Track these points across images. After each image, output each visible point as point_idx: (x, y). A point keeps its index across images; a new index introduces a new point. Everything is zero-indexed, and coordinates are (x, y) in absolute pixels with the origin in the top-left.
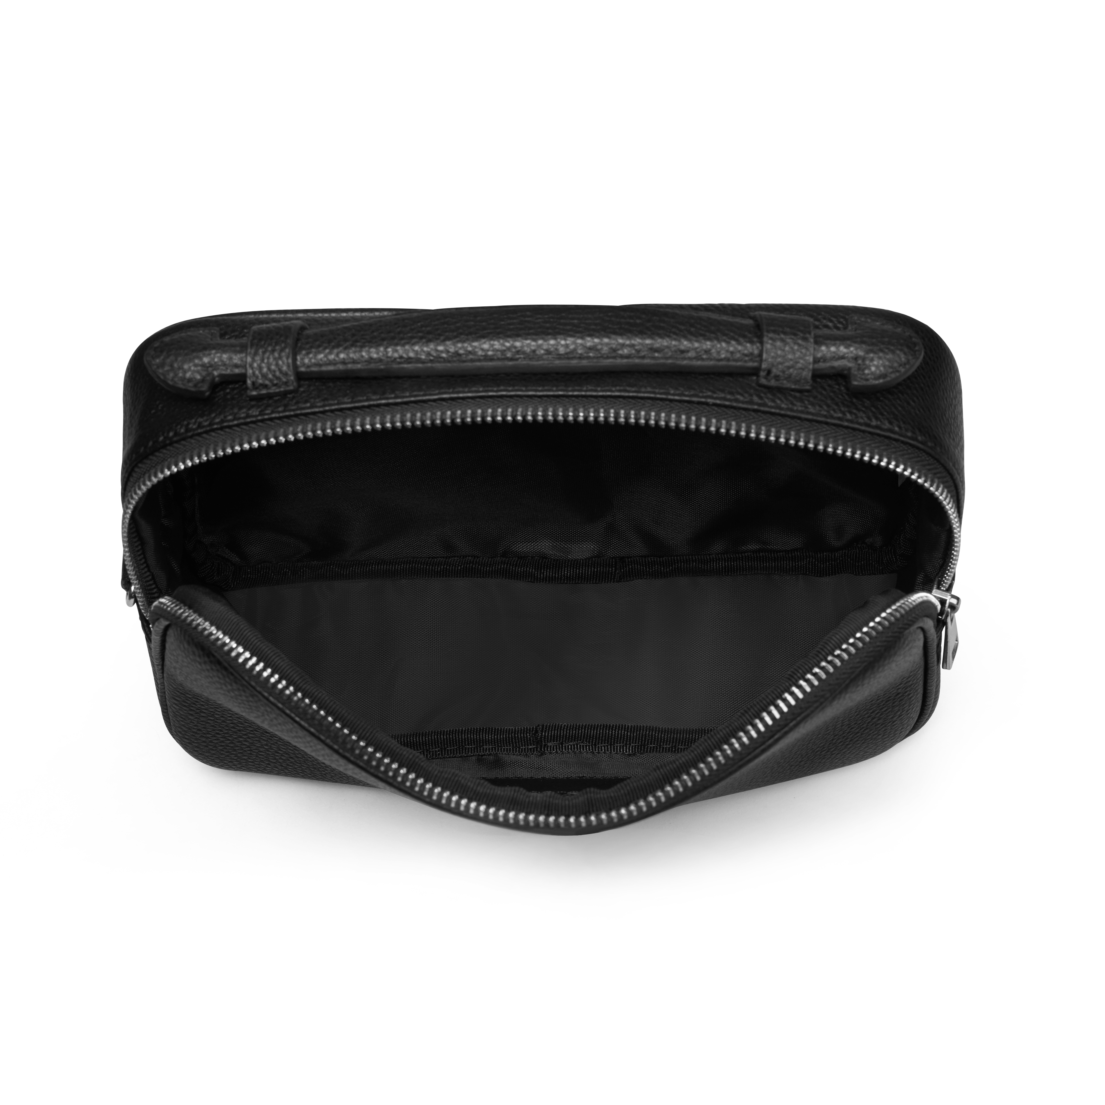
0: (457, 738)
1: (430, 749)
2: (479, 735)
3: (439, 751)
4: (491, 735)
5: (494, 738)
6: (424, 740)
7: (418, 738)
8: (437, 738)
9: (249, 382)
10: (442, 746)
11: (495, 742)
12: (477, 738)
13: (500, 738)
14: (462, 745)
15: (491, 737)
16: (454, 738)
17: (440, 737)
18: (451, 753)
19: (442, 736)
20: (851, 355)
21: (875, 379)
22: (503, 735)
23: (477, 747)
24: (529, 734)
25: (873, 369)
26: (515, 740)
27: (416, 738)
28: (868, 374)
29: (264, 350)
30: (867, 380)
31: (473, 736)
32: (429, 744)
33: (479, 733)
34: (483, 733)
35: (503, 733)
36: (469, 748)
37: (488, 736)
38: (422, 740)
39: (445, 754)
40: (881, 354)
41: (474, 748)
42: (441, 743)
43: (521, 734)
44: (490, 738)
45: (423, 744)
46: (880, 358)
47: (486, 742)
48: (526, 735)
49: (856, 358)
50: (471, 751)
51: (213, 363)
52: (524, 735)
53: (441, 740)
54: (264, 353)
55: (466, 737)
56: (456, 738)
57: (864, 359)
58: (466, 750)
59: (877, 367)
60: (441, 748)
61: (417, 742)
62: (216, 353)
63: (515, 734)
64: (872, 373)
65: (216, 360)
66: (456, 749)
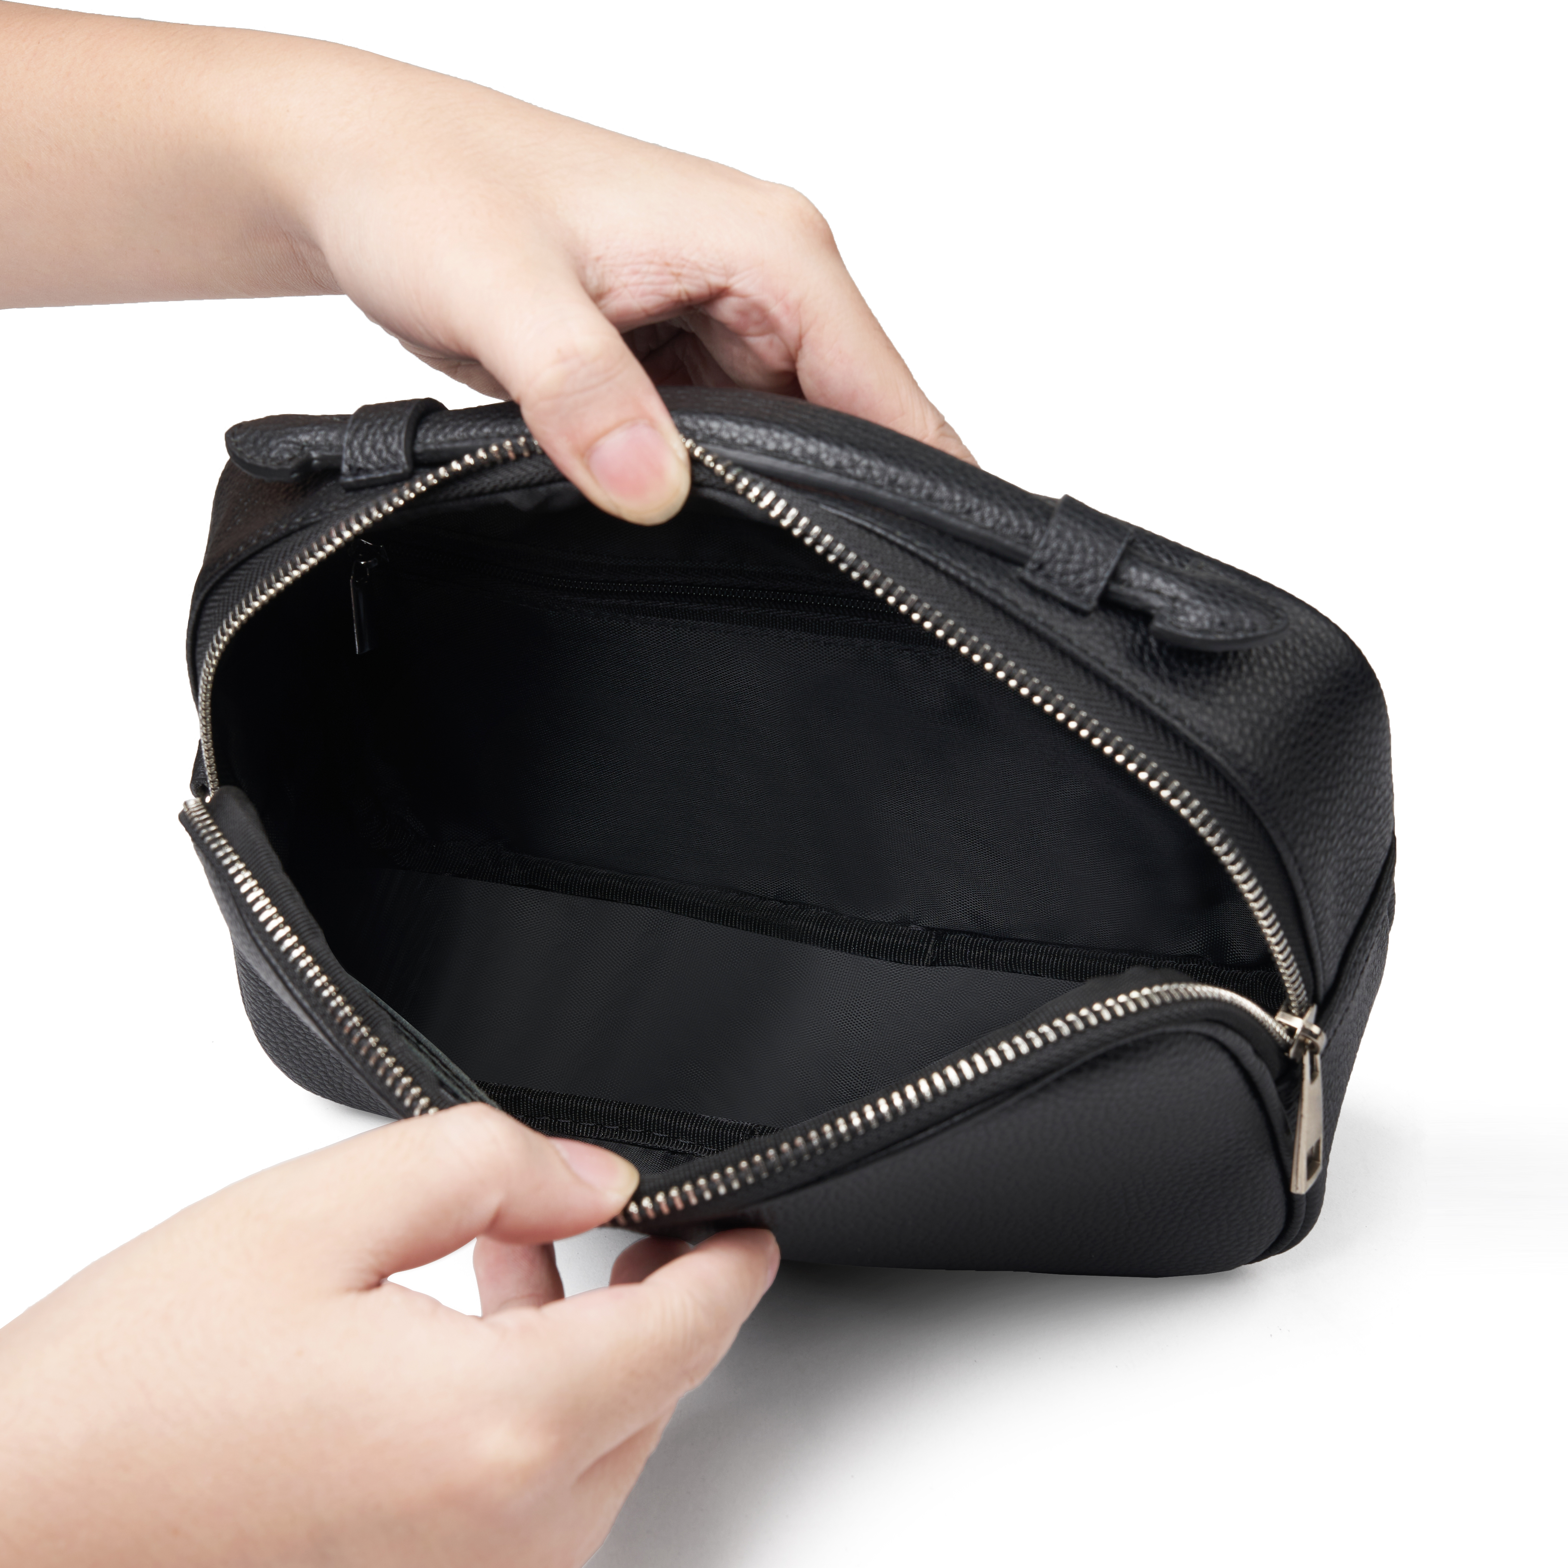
0: (644, 1117)
1: (605, 1124)
2: (676, 1120)
3: (617, 1130)
4: (692, 1124)
5: (695, 1130)
6: (599, 1109)
7: (591, 1105)
8: (618, 1110)
9: (345, 468)
10: (621, 1124)
11: (694, 1136)
12: (670, 1124)
13: (703, 1131)
14: (649, 1130)
15: (691, 1128)
16: (640, 1115)
17: (622, 1109)
18: (632, 1138)
19: (624, 1110)
20: (1168, 593)
21: (1191, 631)
22: (707, 1128)
23: (669, 1137)
24: (743, 1134)
25: (1193, 619)
26: (722, 1138)
27: (589, 1104)
28: (1183, 622)
29: (370, 423)
30: (1179, 628)
31: (667, 1119)
32: (604, 1117)
33: (676, 1117)
34: (681, 1118)
35: (708, 1125)
36: (658, 1136)
37: (687, 1125)
38: (597, 1108)
39: (624, 1137)
40: (1212, 607)
41: (666, 1137)
42: (621, 1118)
43: (731, 1132)
44: (688, 1129)
45: (596, 1114)
46: (1209, 610)
47: (682, 1132)
48: (739, 1135)
49: (1175, 599)
50: (660, 1142)
51: (313, 443)
52: (735, 1134)
53: (622, 1114)
54: (370, 427)
55: (657, 1118)
56: (642, 1117)
57: (1185, 603)
58: (653, 1139)
59: (1200, 619)
60: (621, 1127)
61: (588, 1109)
62: (320, 430)
63: (723, 1130)
64: (1189, 623)
65: (318, 439)
66: (641, 1133)
